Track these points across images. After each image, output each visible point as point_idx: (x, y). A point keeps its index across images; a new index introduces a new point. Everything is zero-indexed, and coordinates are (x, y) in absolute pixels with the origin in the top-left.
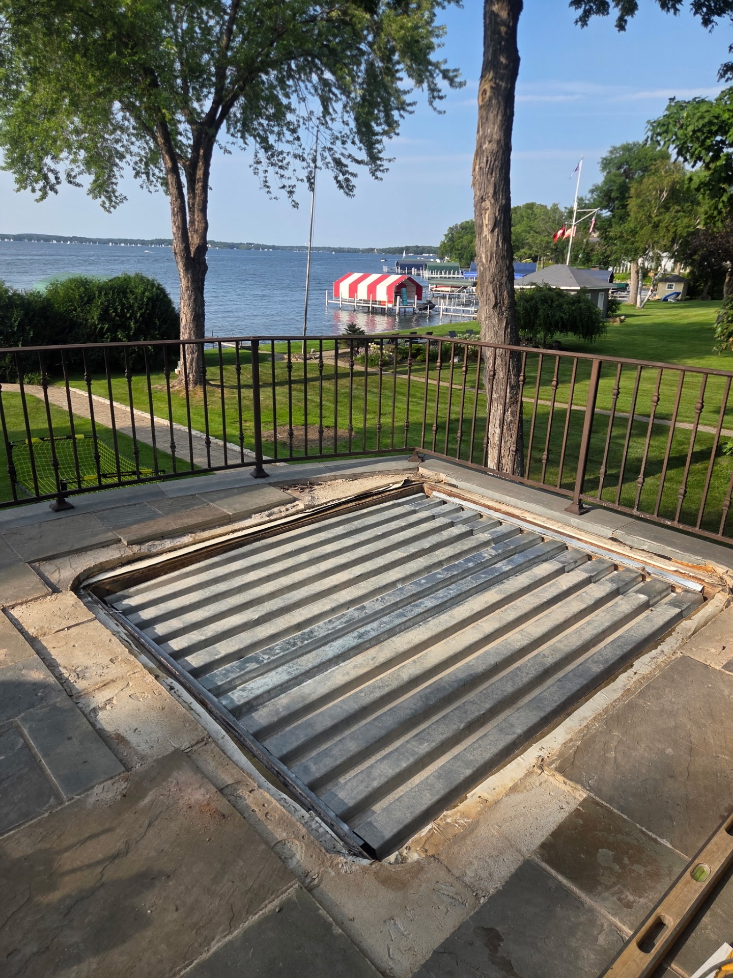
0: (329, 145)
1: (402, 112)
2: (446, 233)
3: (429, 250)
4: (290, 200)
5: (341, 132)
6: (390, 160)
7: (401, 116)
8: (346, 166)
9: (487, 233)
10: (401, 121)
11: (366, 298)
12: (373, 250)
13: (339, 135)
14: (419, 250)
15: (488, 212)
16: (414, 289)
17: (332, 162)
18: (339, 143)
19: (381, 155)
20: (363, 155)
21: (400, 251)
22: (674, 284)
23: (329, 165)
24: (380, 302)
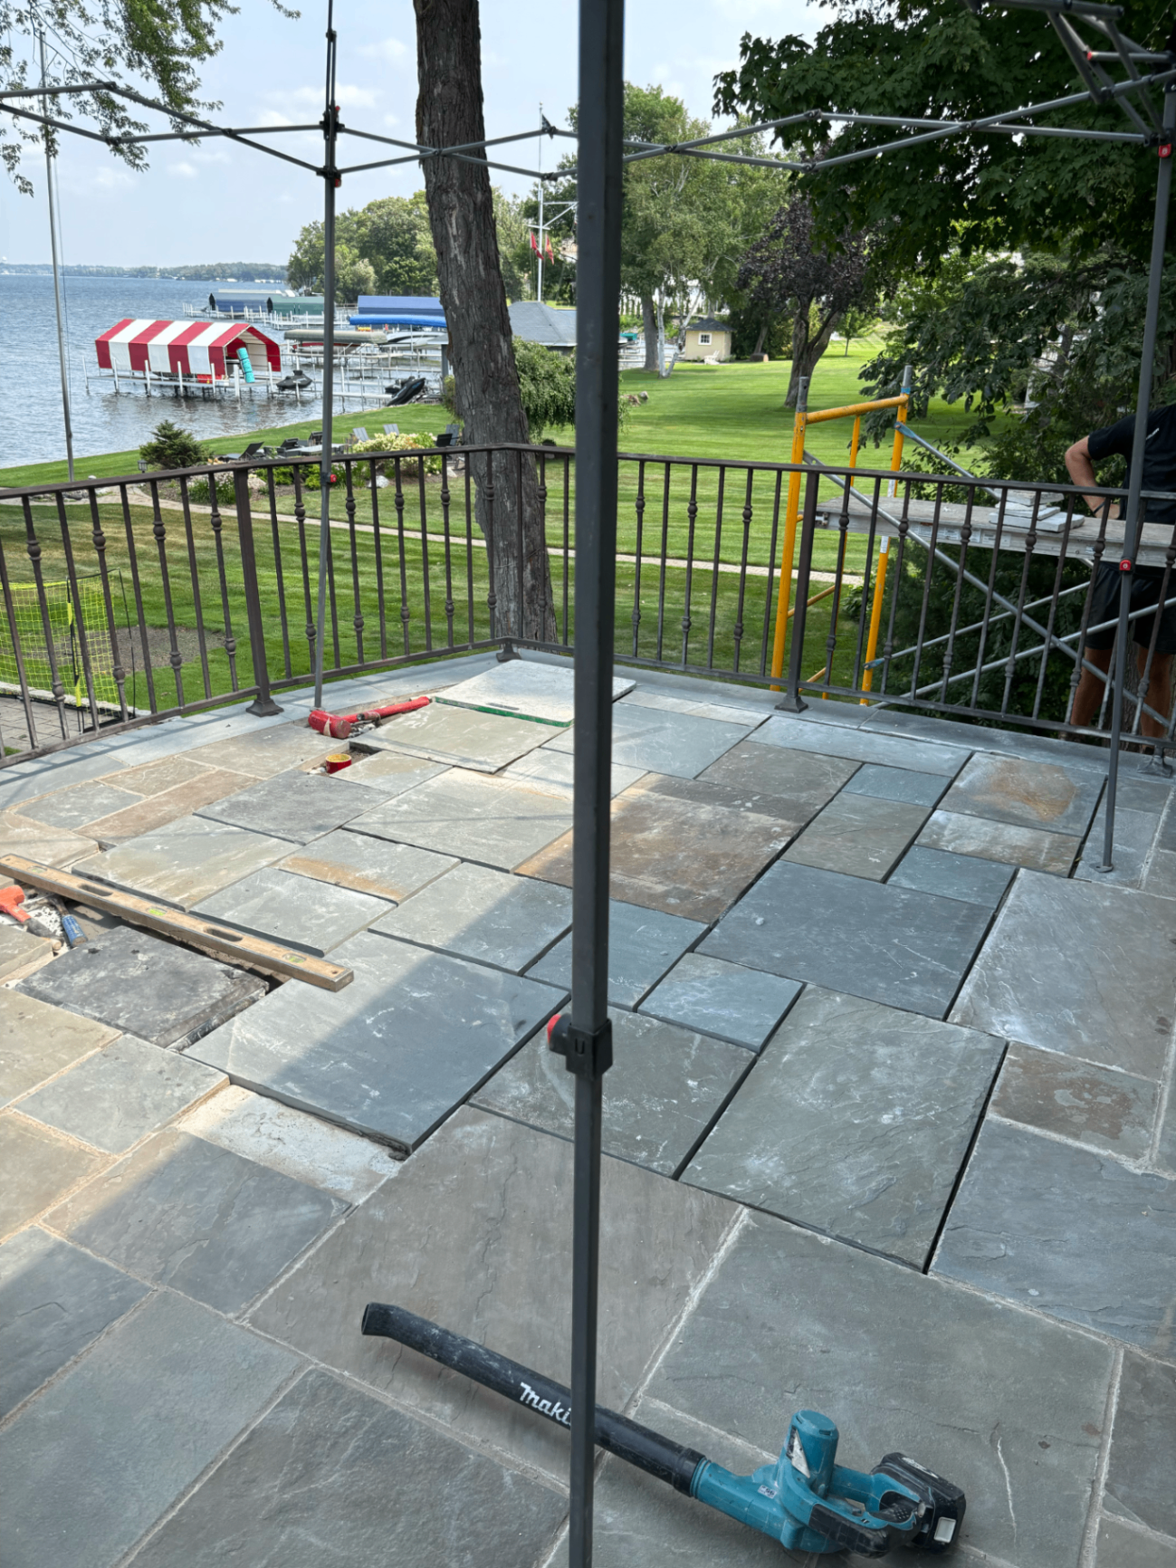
0: (83, 68)
1: (215, 8)
2: (299, 238)
3: (266, 273)
4: (12, 175)
5: (103, 42)
6: (212, 106)
7: (214, 14)
8: (123, 109)
9: (457, 252)
10: (216, 26)
11: (168, 370)
12: (153, 270)
13: (100, 47)
14: (247, 274)
15: (455, 213)
16: (264, 351)
17: (92, 101)
18: (100, 62)
19: (192, 95)
20: (152, 89)
21: (209, 274)
22: (710, 334)
23: (88, 108)
24: (197, 376)
